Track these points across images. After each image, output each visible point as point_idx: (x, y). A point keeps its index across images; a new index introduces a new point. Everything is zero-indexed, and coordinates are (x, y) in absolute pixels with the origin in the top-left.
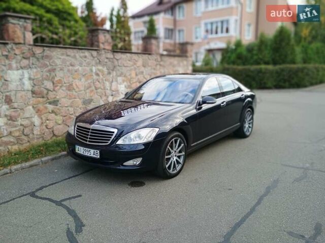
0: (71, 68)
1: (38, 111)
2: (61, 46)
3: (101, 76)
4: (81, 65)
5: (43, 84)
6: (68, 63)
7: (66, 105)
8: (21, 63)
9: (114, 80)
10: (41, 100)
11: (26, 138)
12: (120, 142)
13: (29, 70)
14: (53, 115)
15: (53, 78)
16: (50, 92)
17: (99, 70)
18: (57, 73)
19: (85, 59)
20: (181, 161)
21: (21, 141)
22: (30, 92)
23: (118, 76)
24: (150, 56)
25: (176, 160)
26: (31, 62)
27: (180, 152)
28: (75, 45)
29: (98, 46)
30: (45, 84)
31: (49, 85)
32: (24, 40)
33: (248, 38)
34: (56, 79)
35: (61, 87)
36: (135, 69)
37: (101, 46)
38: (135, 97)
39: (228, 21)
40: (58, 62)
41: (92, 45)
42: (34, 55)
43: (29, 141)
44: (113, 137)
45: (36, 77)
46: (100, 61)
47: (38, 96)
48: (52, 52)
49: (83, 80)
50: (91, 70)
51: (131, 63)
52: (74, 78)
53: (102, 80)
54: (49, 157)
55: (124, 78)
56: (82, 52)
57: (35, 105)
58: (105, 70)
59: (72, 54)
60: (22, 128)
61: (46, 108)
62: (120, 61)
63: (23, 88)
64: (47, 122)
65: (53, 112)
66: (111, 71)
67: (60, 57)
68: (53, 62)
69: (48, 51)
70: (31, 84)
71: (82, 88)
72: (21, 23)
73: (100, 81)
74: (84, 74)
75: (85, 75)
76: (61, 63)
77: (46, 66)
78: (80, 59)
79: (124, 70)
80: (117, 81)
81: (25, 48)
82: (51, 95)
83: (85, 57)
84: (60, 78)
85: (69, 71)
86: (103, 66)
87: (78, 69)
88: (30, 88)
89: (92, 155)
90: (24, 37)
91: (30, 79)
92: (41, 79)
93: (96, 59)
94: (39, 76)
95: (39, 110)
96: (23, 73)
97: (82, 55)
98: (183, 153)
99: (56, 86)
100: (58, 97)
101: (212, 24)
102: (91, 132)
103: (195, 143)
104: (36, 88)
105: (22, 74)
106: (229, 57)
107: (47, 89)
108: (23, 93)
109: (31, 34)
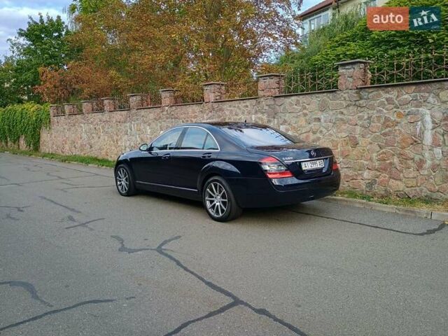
17: (259, 118)
23: (281, 124)
37: (260, 93)
79: (287, 117)
83: (247, 106)
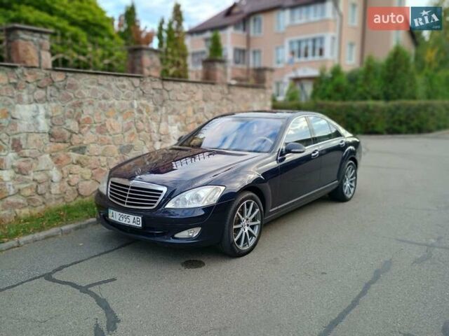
0: (103, 101)
1: (58, 162)
2: (91, 71)
3: (145, 114)
4: (117, 97)
5: (65, 124)
6: (100, 95)
7: (96, 154)
8: (35, 93)
9: (163, 119)
10: (62, 145)
11: (40, 199)
12: (170, 205)
13: (46, 104)
14: (78, 167)
15: (79, 115)
16: (74, 135)
17: (143, 105)
18: (84, 108)
19: (123, 90)
20: (255, 232)
21: (34, 202)
22: (47, 135)
23: (170, 114)
24: (213, 87)
25: (249, 231)
26: (49, 93)
27: (254, 220)
28: (110, 70)
29: (142, 72)
30: (68, 124)
31: (73, 125)
32: (40, 63)
33: (350, 62)
34: (83, 117)
35: (89, 128)
36: (193, 104)
37: (146, 71)
38: (192, 143)
39: (322, 39)
40: (86, 93)
41: (133, 70)
42: (52, 83)
43: (44, 203)
44: (161, 198)
45: (54, 115)
46: (143, 92)
47: (57, 140)
48: (78, 80)
49: (120, 118)
50: (132, 106)
51: (187, 96)
52: (108, 117)
53: (147, 119)
54: (72, 226)
55: (177, 117)
56: (119, 80)
57: (53, 152)
58: (151, 105)
59: (106, 83)
60: (34, 184)
61: (69, 157)
62: (171, 93)
63: (37, 129)
64: (70, 176)
65: (78, 162)
66: (159, 107)
67: (89, 86)
68: (80, 93)
69: (72, 79)
70: (48, 124)
71: (119, 131)
72: (35, 39)
73: (144, 121)
74: (121, 110)
75: (123, 111)
76: (90, 95)
77: (69, 98)
78: (117, 89)
79: (177, 105)
80: (167, 121)
81: (41, 74)
82: (76, 139)
84: (88, 116)
85: (100, 106)
86: (149, 99)
87: (113, 104)
88: (47, 129)
89: (131, 223)
90: (40, 58)
91: (47, 116)
92: (62, 116)
93: (138, 89)
94: (59, 113)
95: (58, 160)
96: (38, 108)
97: (119, 83)
98: (259, 222)
99: (83, 127)
100: (85, 142)
101: (300, 42)
102: (131, 191)
103: (276, 208)
104: (55, 130)
105: (35, 109)
106: (324, 90)
107: (70, 131)
108: (37, 136)
109: (49, 55)
